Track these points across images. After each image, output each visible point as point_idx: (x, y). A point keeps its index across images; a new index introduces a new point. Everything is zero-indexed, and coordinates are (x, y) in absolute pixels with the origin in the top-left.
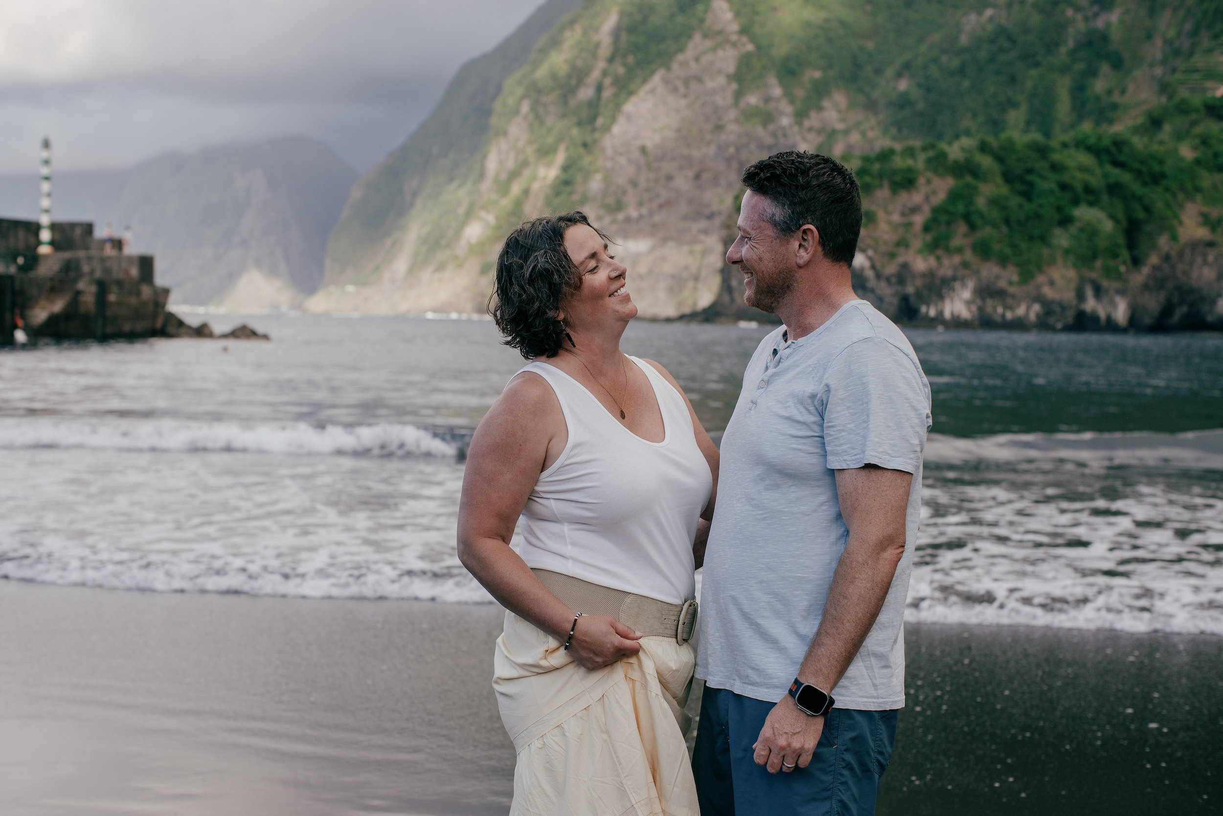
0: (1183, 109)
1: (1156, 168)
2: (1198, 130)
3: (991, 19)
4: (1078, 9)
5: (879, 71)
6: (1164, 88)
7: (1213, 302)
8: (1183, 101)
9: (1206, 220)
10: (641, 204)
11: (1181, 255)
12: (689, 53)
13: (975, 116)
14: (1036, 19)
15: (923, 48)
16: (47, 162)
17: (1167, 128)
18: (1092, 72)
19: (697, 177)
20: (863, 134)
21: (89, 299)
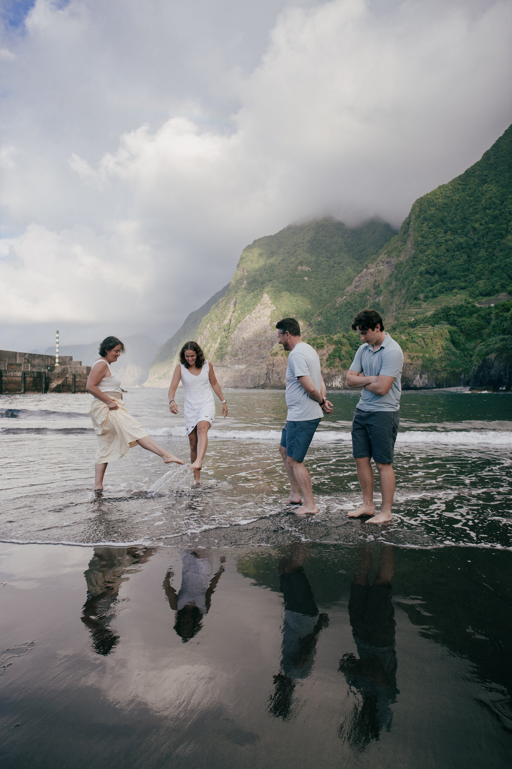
0: (402, 325)
2: (406, 331)
3: (345, 299)
5: (312, 315)
6: (396, 319)
7: (413, 381)
8: (402, 322)
10: (243, 354)
12: (257, 310)
13: (341, 328)
14: (358, 299)
15: (325, 308)
16: (58, 338)
19: (259, 346)
20: (308, 333)
21: (70, 380)
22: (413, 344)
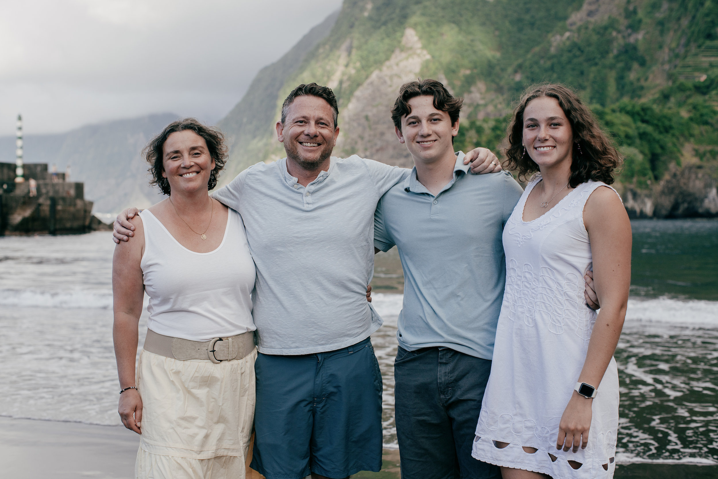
0: (682, 88)
1: (667, 123)
2: (690, 101)
3: (568, 38)
4: (619, 32)
5: (503, 70)
6: (671, 77)
7: (702, 201)
8: (682, 84)
9: (697, 153)
10: (366, 149)
11: (683, 174)
12: (393, 61)
14: (595, 38)
15: (529, 56)
16: (20, 129)
17: (673, 100)
18: (628, 68)
20: (495, 106)
21: (46, 209)
22: (704, 128)
